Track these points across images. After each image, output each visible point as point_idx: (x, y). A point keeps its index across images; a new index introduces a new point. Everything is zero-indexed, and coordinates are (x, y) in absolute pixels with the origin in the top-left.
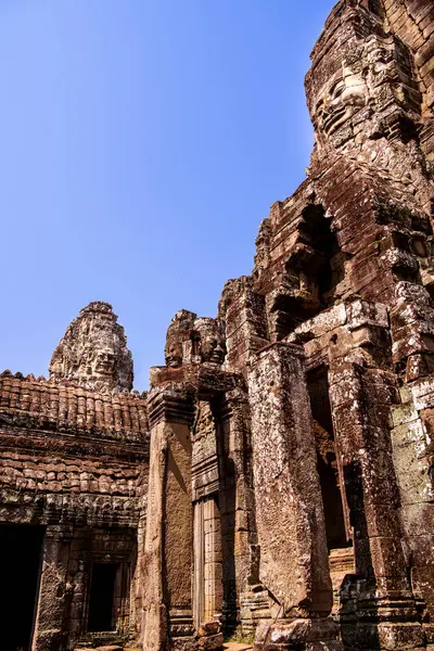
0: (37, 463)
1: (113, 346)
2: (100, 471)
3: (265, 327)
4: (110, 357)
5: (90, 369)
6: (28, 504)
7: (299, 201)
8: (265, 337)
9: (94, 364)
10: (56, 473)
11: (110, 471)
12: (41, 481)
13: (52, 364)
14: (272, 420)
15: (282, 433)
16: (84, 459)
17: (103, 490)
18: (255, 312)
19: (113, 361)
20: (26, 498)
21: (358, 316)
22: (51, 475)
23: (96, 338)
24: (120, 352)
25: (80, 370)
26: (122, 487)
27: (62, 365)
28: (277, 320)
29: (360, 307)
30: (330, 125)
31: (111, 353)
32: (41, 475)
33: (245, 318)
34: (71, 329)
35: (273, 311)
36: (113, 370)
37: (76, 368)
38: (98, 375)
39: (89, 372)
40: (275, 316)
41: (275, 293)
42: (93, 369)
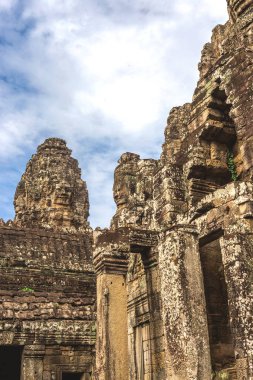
0: (13, 296)
1: (68, 179)
2: (63, 300)
3: (183, 192)
4: (67, 189)
5: (50, 201)
6: (9, 329)
7: (209, 83)
8: (183, 200)
9: (53, 197)
10: (28, 304)
11: (71, 300)
12: (17, 311)
13: (16, 199)
14: (173, 281)
15: (179, 291)
16: (49, 291)
17: (66, 316)
18: (175, 180)
19: (69, 194)
20: (7, 325)
21: (244, 194)
22: (25, 305)
23: (54, 173)
24: (76, 184)
25: (41, 202)
26: (81, 313)
27: (25, 199)
28: (192, 187)
29: (245, 187)
30: (238, 7)
31: (68, 186)
32: (17, 306)
33: (166, 186)
34: (31, 165)
35: (189, 178)
36: (70, 200)
37: (37, 200)
38: (58, 207)
39: (49, 204)
40: (191, 183)
41: (190, 164)
42: (53, 201)
